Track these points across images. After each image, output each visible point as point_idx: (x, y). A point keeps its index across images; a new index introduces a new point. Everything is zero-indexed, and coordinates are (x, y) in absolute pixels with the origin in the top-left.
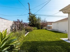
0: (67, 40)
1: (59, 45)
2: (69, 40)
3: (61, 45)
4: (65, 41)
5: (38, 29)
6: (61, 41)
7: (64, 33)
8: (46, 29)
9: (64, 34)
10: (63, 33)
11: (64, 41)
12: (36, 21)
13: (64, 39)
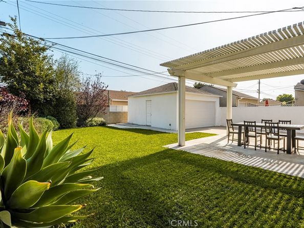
0: (176, 147)
1: (165, 158)
2: (180, 146)
3: (169, 157)
4: (173, 150)
5: (62, 127)
6: (166, 150)
7: (167, 132)
8: (103, 125)
9: (167, 135)
10: (165, 133)
11: (171, 149)
12: (51, 82)
13: (171, 146)
